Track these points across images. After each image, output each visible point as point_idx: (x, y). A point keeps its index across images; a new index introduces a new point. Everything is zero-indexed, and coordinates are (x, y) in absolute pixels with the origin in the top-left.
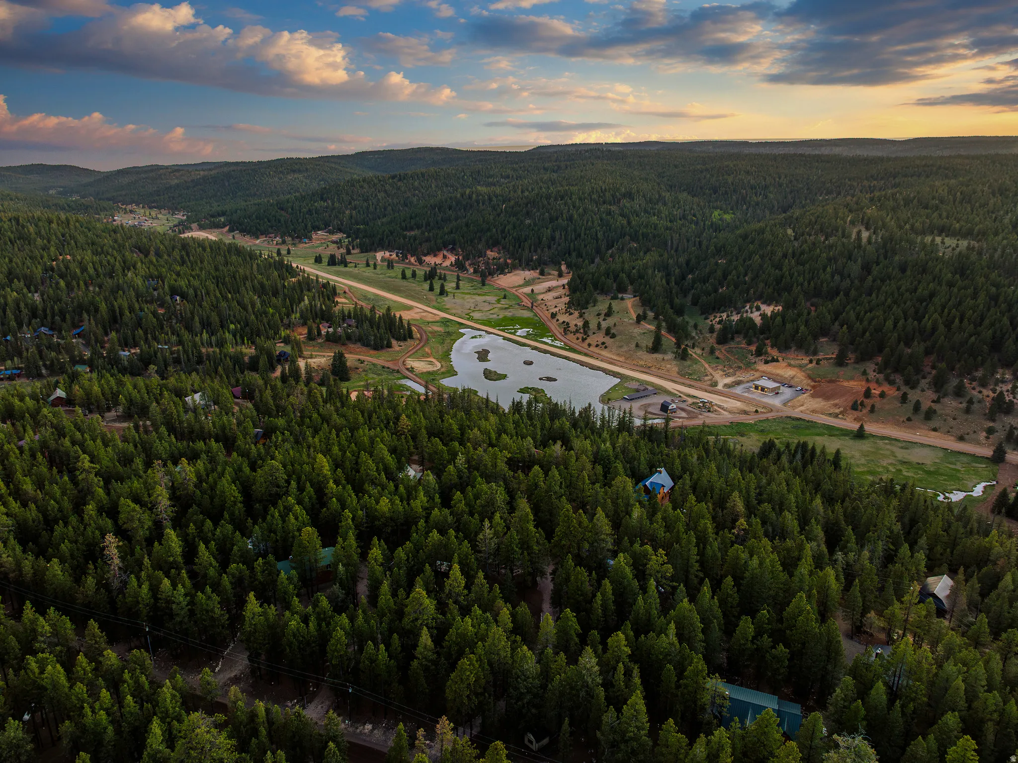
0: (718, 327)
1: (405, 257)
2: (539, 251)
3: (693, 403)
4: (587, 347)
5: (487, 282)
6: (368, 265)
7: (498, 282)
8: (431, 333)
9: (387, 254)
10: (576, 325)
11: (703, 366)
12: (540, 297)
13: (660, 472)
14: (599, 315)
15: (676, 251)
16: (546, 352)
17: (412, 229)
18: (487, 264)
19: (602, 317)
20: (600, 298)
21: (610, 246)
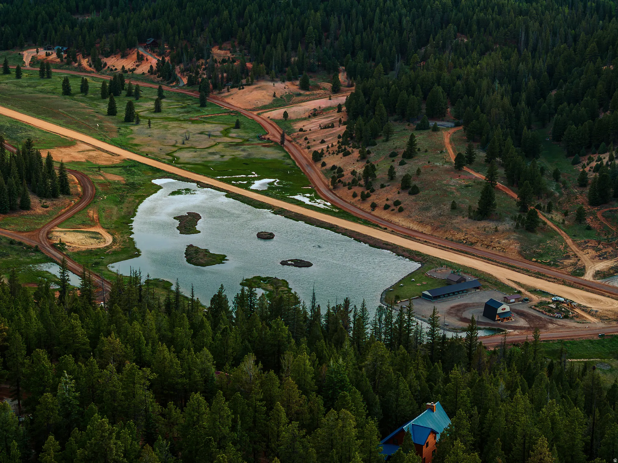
0: (592, 176)
1: (72, 58)
2: (300, 48)
3: (541, 303)
4: (369, 209)
5: (209, 101)
6: (6, 71)
7: (229, 100)
8: (102, 184)
9: (42, 53)
10: (354, 173)
11: (562, 241)
12: (299, 125)
13: (432, 409)
14: (393, 155)
15: (534, 50)
16: (297, 217)
17: (86, 11)
18: (211, 69)
19: (399, 158)
20: (398, 127)
21: (422, 42)
